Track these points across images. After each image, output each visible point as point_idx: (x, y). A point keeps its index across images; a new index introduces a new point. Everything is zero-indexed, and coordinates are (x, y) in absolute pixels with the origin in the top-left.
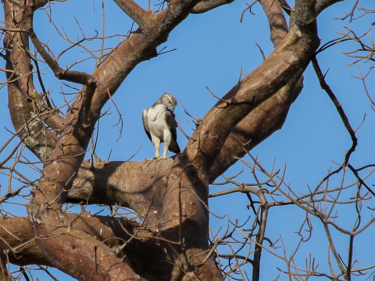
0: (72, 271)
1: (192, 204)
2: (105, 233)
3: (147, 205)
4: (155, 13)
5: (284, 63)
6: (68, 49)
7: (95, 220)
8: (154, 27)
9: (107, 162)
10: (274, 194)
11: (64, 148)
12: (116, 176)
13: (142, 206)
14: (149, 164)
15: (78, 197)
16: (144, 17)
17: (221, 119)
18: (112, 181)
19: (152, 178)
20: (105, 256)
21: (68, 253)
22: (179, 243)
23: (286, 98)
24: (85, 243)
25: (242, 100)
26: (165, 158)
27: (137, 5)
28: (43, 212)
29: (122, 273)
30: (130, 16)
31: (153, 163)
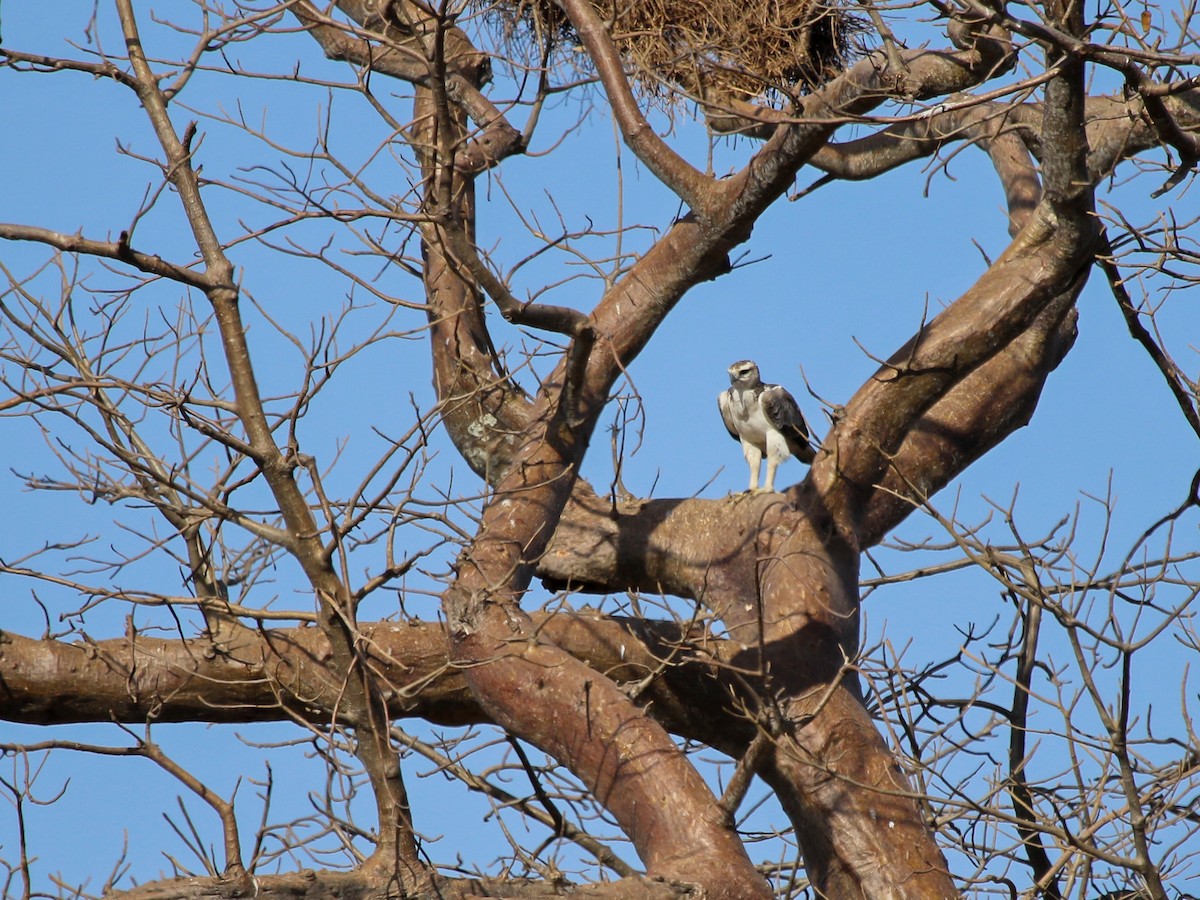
0: (539, 736)
1: (822, 590)
2: (631, 653)
3: (732, 593)
4: (724, 179)
5: (1022, 284)
6: (531, 257)
7: (609, 625)
8: (721, 209)
9: (646, 500)
10: (1054, 568)
11: (528, 471)
12: (665, 531)
13: (720, 596)
14: (736, 503)
15: (584, 578)
16: (699, 187)
17: (887, 406)
18: (658, 539)
19: (741, 533)
20: (607, 704)
21: (528, 698)
22: (759, 673)
23: (1036, 359)
24: (564, 676)
25: (932, 365)
26: (768, 490)
27: (683, 161)
28: (476, 611)
29: (642, 739)
30: (670, 186)
31: (743, 502)
